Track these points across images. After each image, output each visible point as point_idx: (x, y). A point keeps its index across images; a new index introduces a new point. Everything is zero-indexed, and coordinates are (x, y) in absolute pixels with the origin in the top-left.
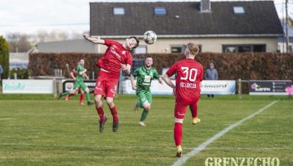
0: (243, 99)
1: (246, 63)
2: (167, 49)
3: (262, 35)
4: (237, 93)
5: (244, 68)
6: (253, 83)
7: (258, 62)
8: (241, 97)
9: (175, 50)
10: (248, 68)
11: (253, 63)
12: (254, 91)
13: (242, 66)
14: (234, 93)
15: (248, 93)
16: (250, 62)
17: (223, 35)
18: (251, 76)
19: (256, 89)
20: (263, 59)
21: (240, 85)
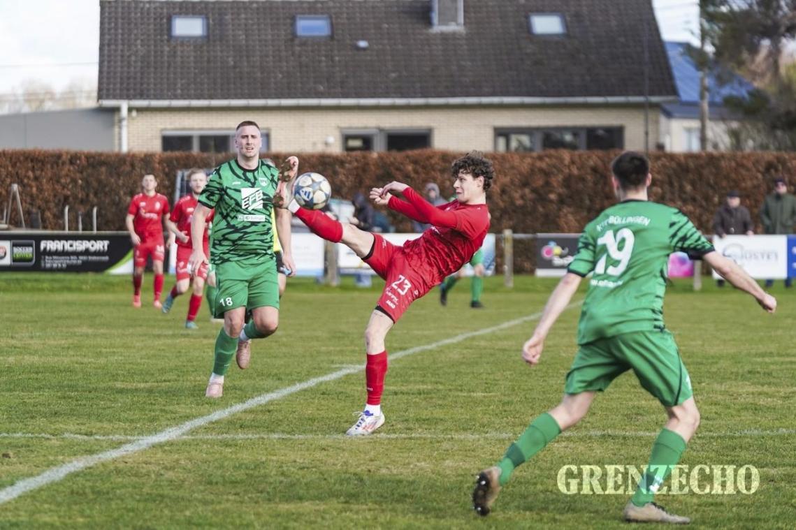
0: (517, 289)
1: (547, 184)
2: (331, 140)
3: (611, 99)
4: (498, 270)
5: (541, 197)
6: (546, 242)
7: (582, 179)
8: (511, 285)
9: (356, 143)
10: (553, 196)
11: (567, 182)
12: (549, 265)
13: (534, 191)
14: (490, 272)
15: (532, 272)
16: (557, 180)
17: (496, 100)
18: (562, 222)
19: (557, 261)
20: (595, 170)
21: (508, 248)
